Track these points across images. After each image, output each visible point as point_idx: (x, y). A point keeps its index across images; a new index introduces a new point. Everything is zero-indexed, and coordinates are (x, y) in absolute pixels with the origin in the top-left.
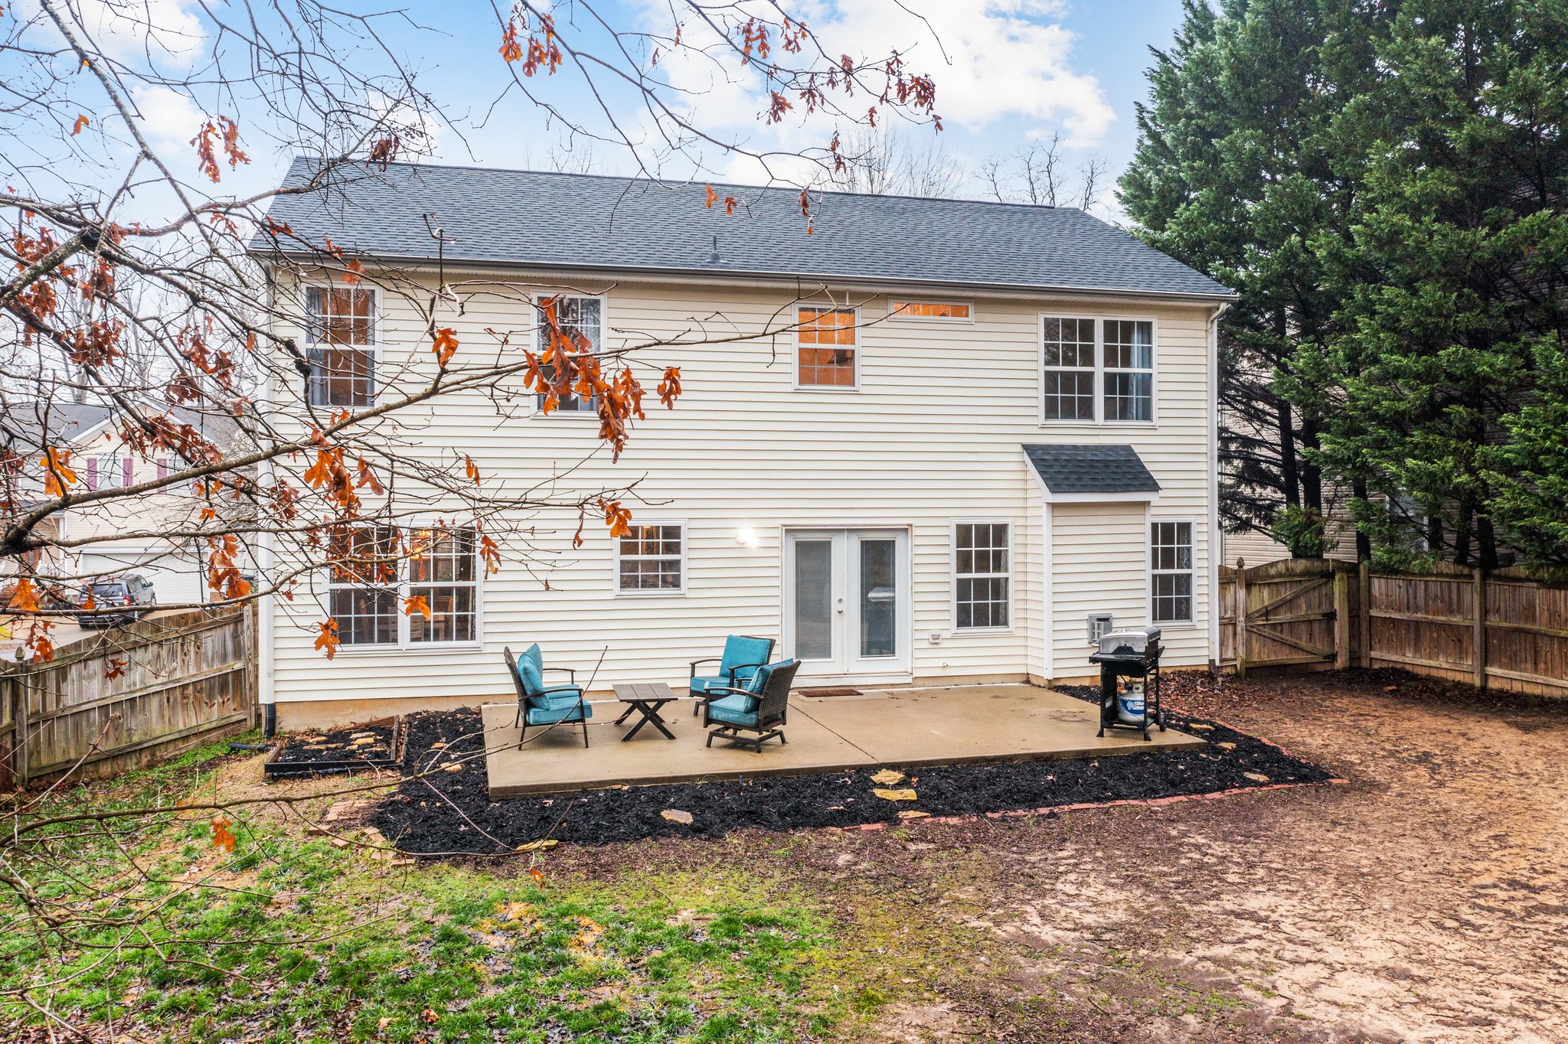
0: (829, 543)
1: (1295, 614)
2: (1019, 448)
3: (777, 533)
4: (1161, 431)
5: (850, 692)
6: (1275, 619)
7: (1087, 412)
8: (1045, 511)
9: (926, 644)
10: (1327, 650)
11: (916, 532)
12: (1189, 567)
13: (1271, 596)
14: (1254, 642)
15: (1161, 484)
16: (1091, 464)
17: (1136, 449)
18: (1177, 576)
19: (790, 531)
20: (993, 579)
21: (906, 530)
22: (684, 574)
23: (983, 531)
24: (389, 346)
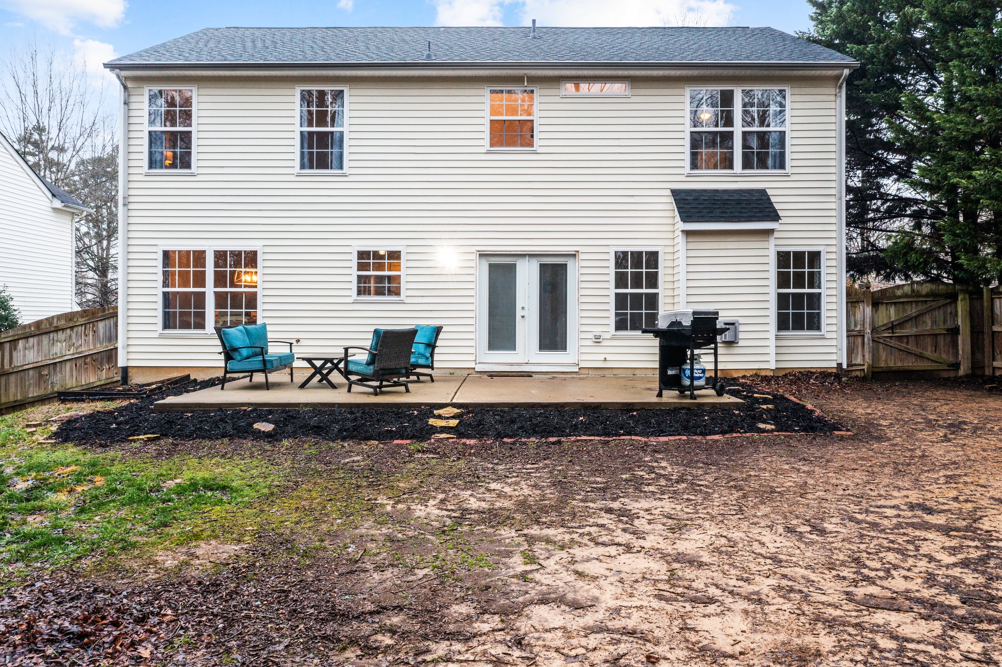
0: (515, 265)
1: (920, 328)
2: (669, 193)
3: (473, 257)
4: (793, 178)
5: (529, 375)
6: (899, 332)
7: (728, 163)
8: (681, 239)
9: (590, 343)
10: (951, 360)
11: (582, 256)
12: (820, 288)
13: (897, 312)
14: (881, 350)
15: (781, 213)
16: (725, 202)
17: (769, 192)
18: (809, 295)
19: (482, 255)
20: (646, 294)
21: (574, 255)
22: (403, 286)
23: (637, 257)
24: (201, 128)
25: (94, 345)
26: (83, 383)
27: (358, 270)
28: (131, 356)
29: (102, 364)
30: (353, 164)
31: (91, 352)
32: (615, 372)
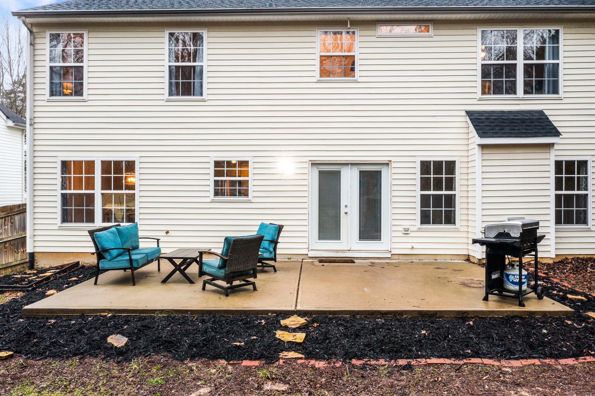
0: (339, 172)
2: (464, 113)
3: (306, 165)
4: (566, 101)
5: (351, 261)
7: (512, 89)
8: (477, 151)
9: (400, 234)
11: (394, 165)
12: (586, 189)
15: (560, 130)
16: (512, 121)
17: (547, 113)
18: (577, 195)
19: (314, 164)
20: (445, 195)
21: (388, 164)
22: (251, 189)
23: (438, 165)
24: (91, 63)
25: (12, 233)
26: (4, 263)
27: (215, 176)
28: (37, 244)
29: (18, 249)
30: (211, 92)
31: (9, 239)
32: (421, 257)
